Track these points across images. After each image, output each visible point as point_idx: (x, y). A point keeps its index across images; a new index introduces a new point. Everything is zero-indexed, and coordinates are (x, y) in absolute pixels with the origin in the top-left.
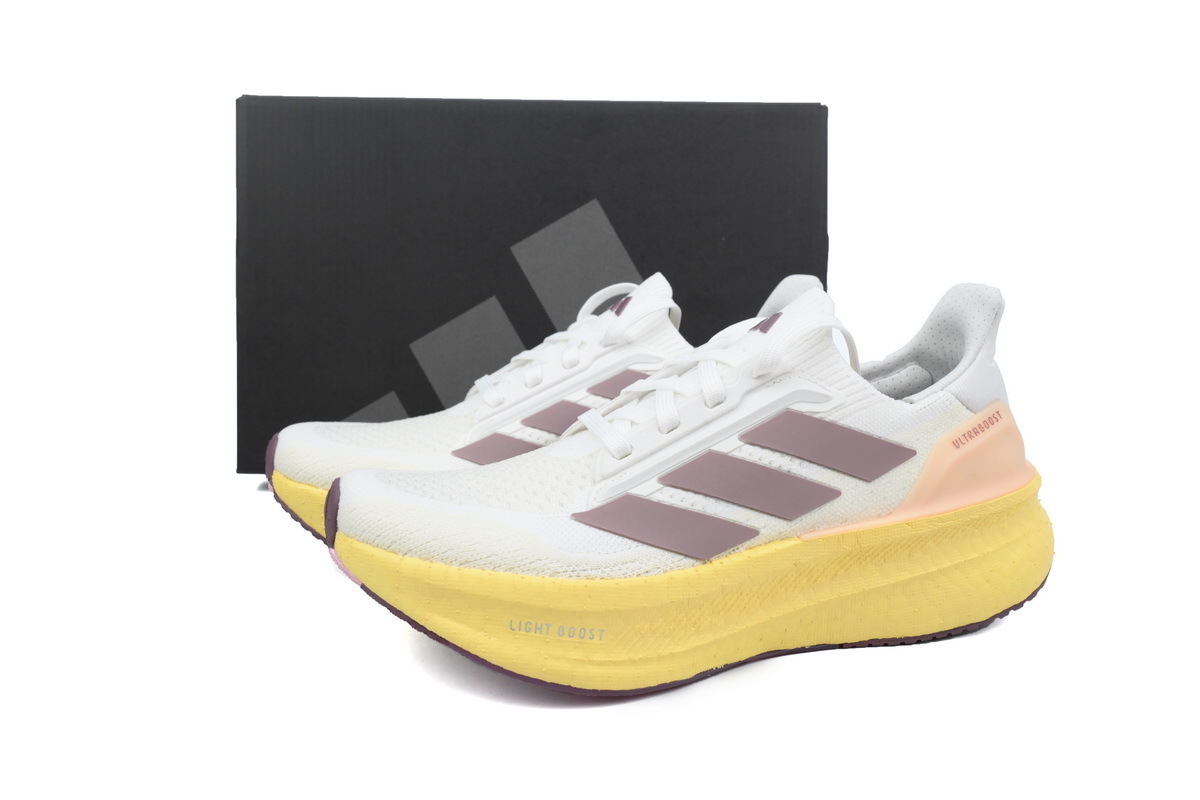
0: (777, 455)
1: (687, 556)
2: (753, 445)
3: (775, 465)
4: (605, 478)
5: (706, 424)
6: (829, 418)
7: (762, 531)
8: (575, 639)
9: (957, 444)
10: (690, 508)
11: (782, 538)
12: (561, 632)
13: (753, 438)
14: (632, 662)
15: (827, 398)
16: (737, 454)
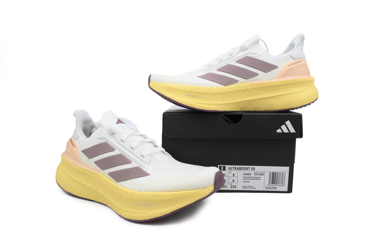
0: (244, 65)
1: (221, 84)
2: (238, 63)
3: (243, 67)
4: (205, 70)
5: (228, 59)
6: (256, 58)
7: (239, 81)
8: (196, 98)
9: (289, 66)
10: (223, 75)
11: (244, 83)
12: (193, 96)
13: (238, 62)
14: (208, 104)
15: (256, 54)
16: (234, 65)
